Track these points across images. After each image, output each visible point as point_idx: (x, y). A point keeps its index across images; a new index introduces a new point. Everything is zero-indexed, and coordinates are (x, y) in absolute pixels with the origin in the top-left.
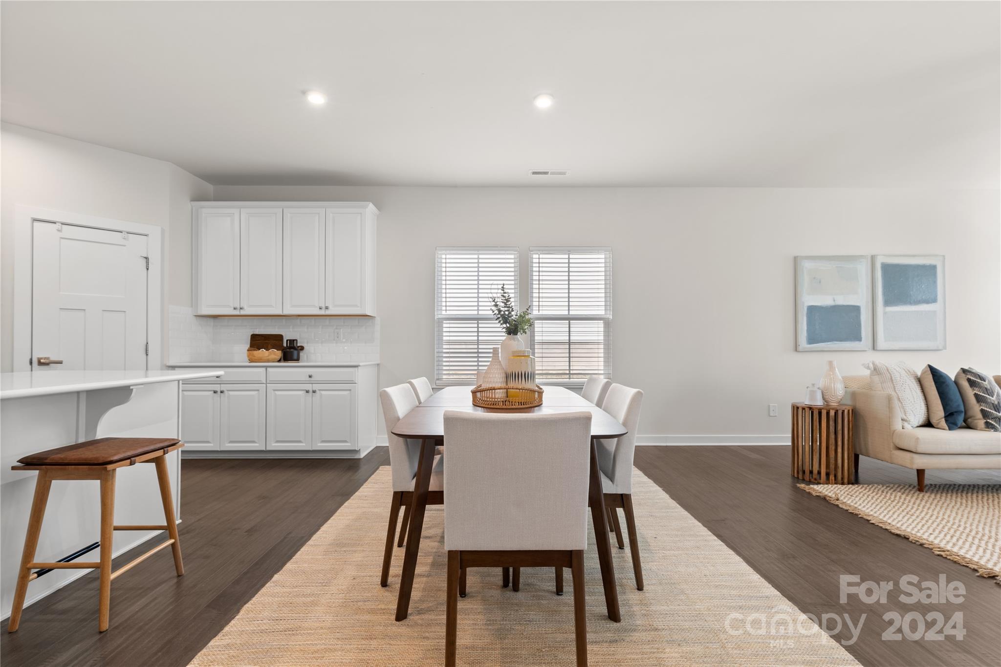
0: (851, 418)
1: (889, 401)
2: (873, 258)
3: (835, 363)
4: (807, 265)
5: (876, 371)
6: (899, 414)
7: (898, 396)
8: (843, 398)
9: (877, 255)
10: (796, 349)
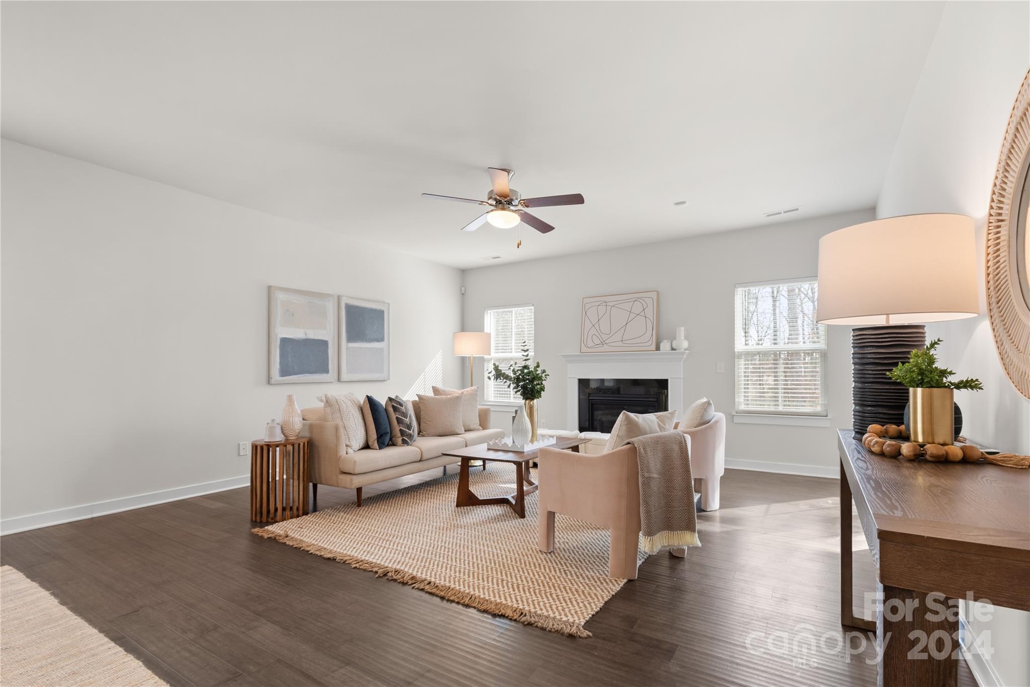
0: (306, 450)
1: (336, 430)
2: (339, 297)
3: (294, 397)
4: (281, 296)
5: (328, 403)
6: (344, 441)
7: (344, 425)
8: (300, 431)
9: (342, 296)
10: (269, 383)
